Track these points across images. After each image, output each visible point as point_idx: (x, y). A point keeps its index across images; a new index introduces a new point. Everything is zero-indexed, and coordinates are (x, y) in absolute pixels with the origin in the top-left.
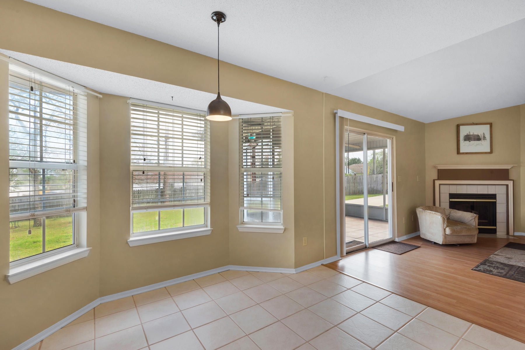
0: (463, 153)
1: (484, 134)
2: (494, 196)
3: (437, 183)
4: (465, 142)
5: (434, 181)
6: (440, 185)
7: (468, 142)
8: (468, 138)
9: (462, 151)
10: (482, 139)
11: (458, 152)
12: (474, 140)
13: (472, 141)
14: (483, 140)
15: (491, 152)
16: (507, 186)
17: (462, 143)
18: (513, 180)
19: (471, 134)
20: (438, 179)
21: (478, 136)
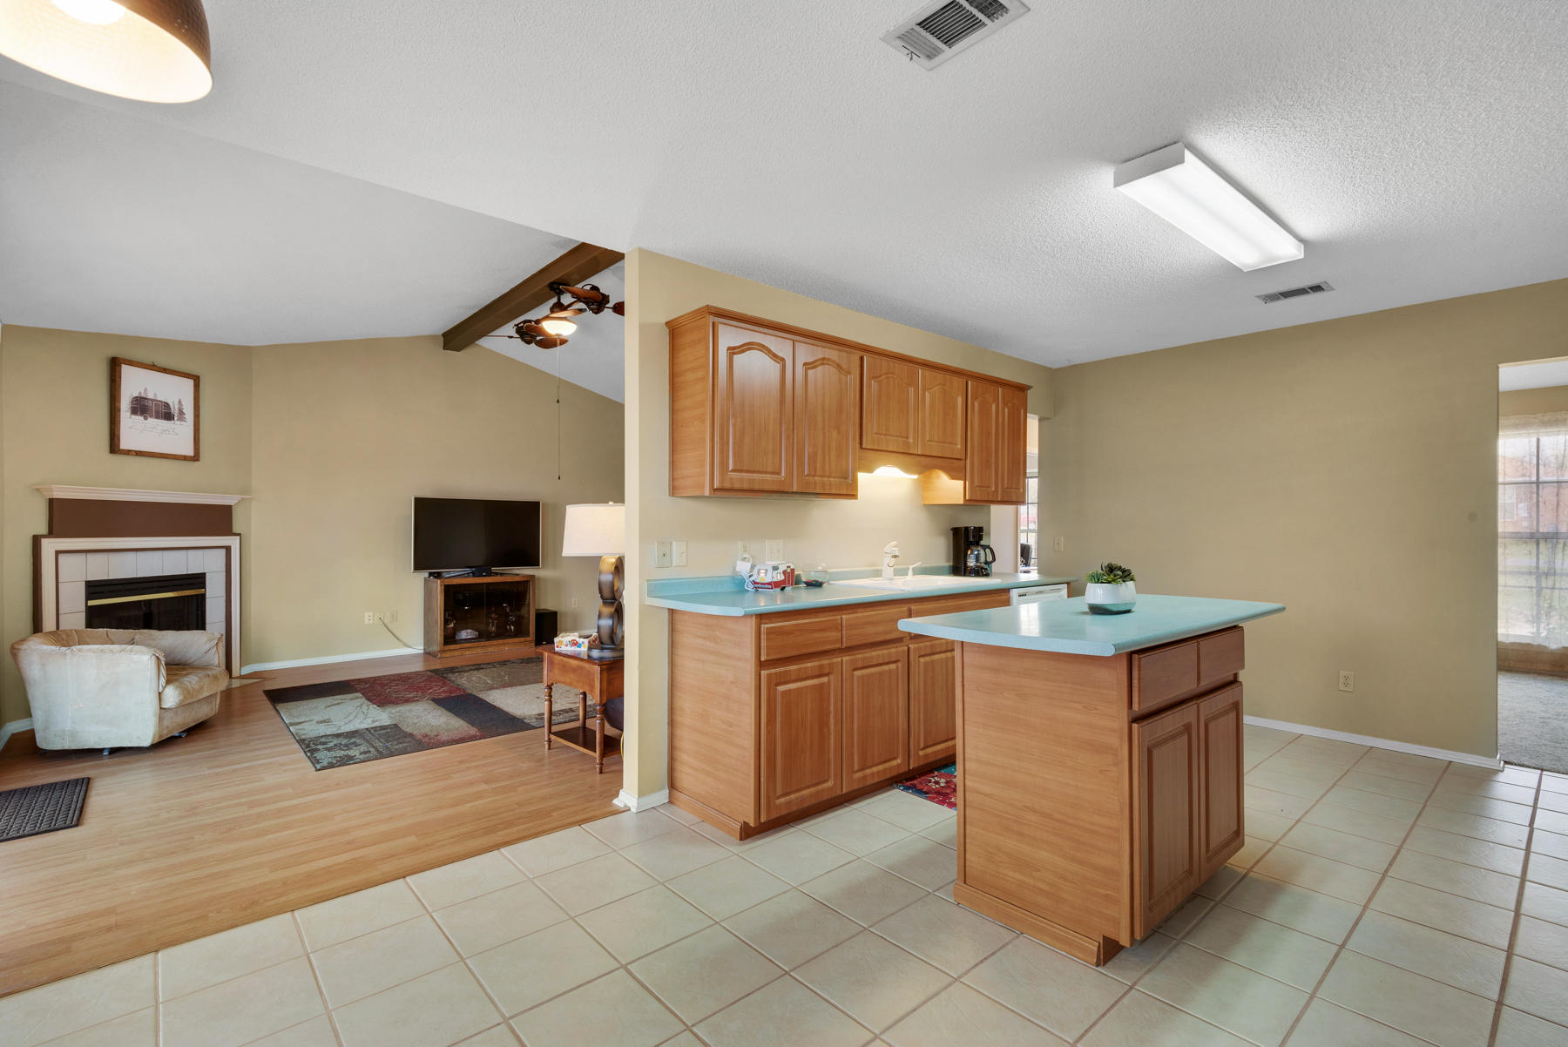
0: (128, 452)
1: (180, 402)
2: (198, 580)
3: (49, 546)
4: (133, 416)
5: (36, 541)
6: (58, 553)
7: (142, 418)
8: (141, 407)
9: (124, 444)
10: (176, 418)
11: (114, 447)
12: (157, 418)
13: (151, 417)
14: (178, 420)
15: (196, 458)
16: (228, 549)
17: (128, 421)
18: (239, 535)
19: (151, 396)
20: (51, 533)
21: (167, 405)
